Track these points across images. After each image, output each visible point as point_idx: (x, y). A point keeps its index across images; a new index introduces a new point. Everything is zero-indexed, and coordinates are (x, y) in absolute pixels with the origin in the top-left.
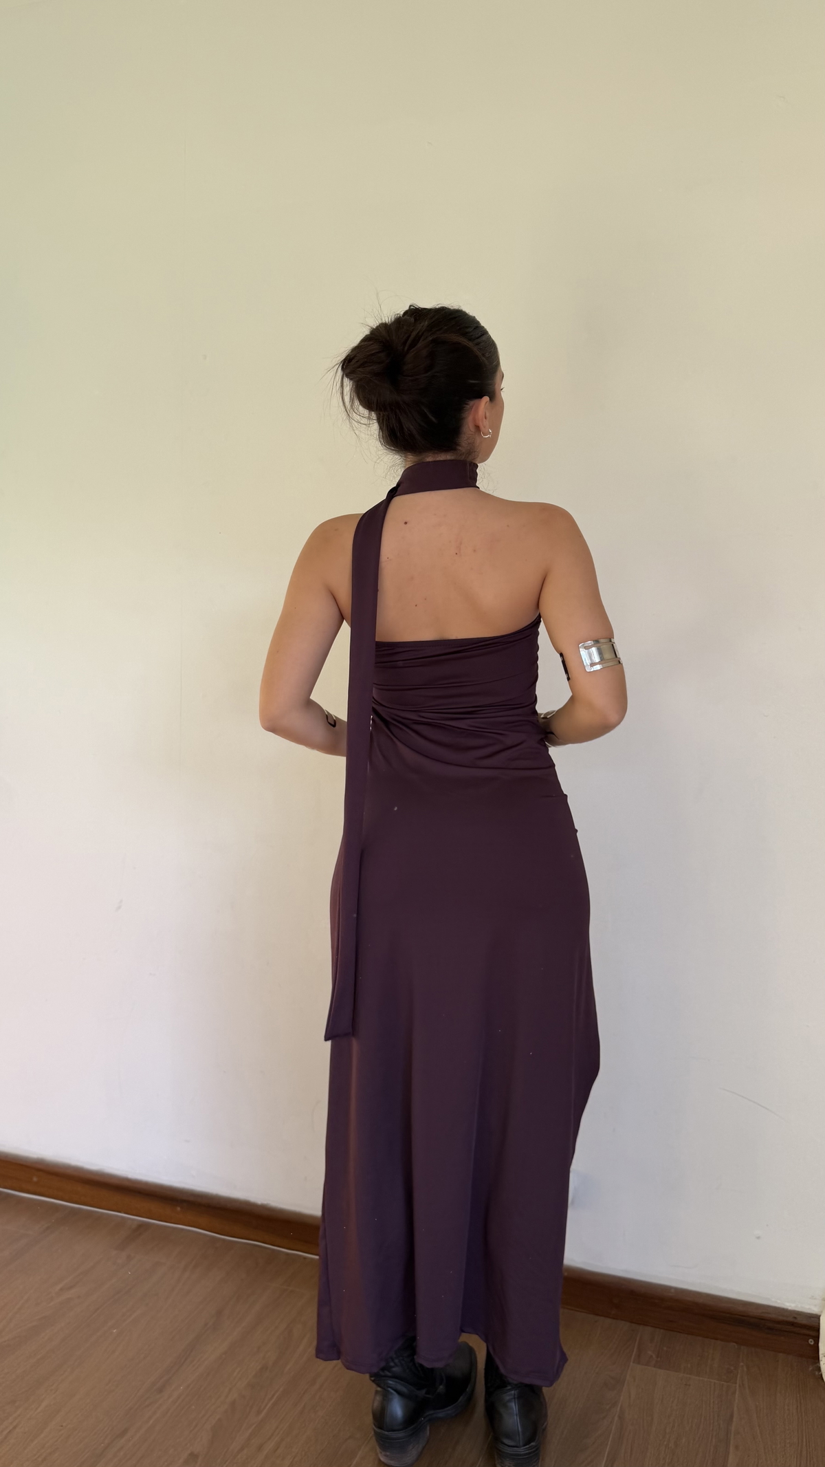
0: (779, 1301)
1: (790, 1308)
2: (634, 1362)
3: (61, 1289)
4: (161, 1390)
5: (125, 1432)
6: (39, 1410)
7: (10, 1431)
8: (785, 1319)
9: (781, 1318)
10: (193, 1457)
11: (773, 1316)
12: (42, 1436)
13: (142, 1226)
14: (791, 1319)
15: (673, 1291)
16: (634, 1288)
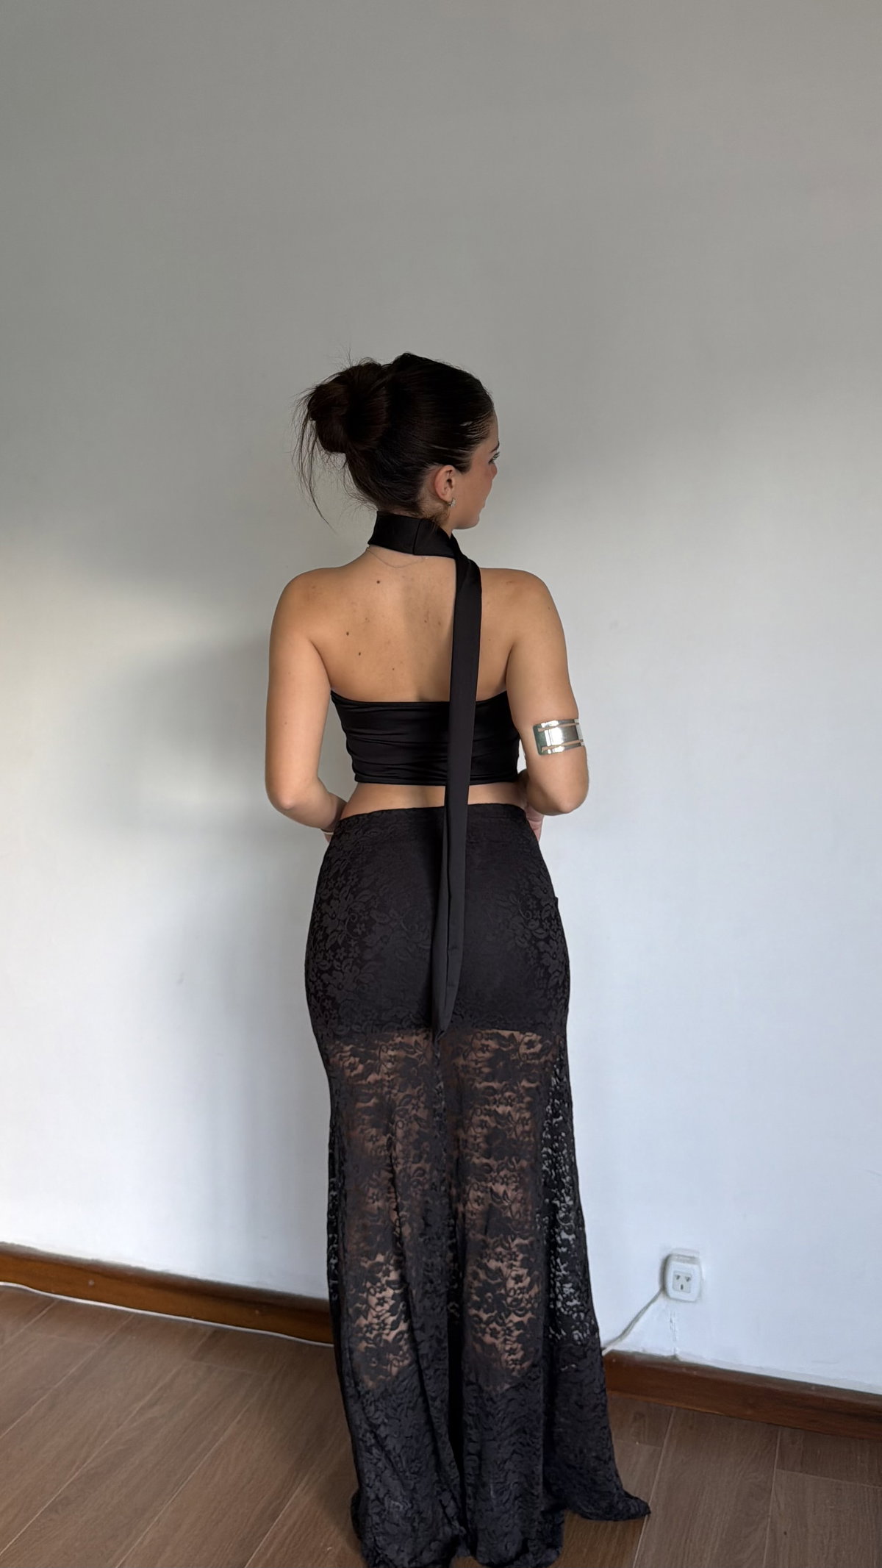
2: (777, 1468)
3: (142, 1408)
13: (217, 1333)
15: (813, 1388)
16: (772, 1387)
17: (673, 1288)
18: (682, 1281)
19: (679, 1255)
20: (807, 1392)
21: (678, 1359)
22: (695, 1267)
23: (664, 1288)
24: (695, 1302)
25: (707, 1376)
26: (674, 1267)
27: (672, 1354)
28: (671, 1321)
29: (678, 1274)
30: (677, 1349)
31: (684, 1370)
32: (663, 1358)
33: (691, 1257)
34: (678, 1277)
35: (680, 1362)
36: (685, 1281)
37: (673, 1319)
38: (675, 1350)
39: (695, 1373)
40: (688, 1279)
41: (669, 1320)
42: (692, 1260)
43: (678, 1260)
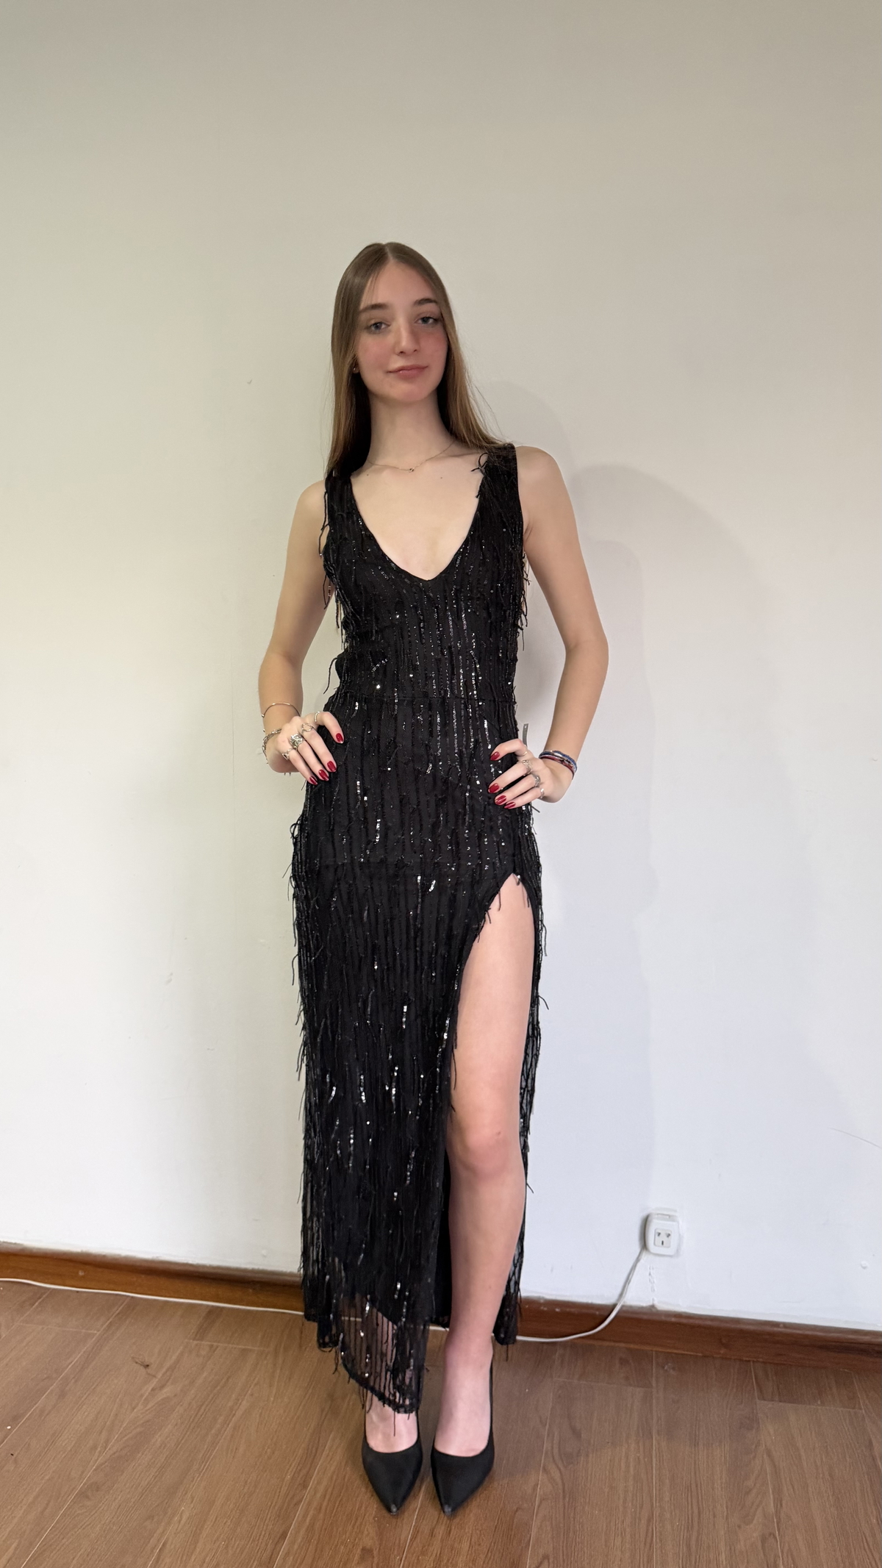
2: (759, 1399)
4: (305, 1486)
5: (284, 1535)
6: (182, 1522)
7: (161, 1549)
10: (367, 1552)
11: (880, 1341)
12: (198, 1550)
13: (212, 1311)
15: (781, 1325)
16: (741, 1327)
17: (654, 1244)
19: (658, 1214)
21: (656, 1308)
22: (674, 1223)
23: (644, 1246)
25: (684, 1321)
26: (656, 1225)
27: (650, 1303)
28: (650, 1274)
30: (655, 1299)
31: (663, 1318)
32: (642, 1308)
33: (673, 1216)
34: (659, 1234)
35: (661, 1310)
36: (665, 1237)
37: (652, 1272)
39: (673, 1320)
40: (669, 1235)
42: (671, 1218)
43: (657, 1219)
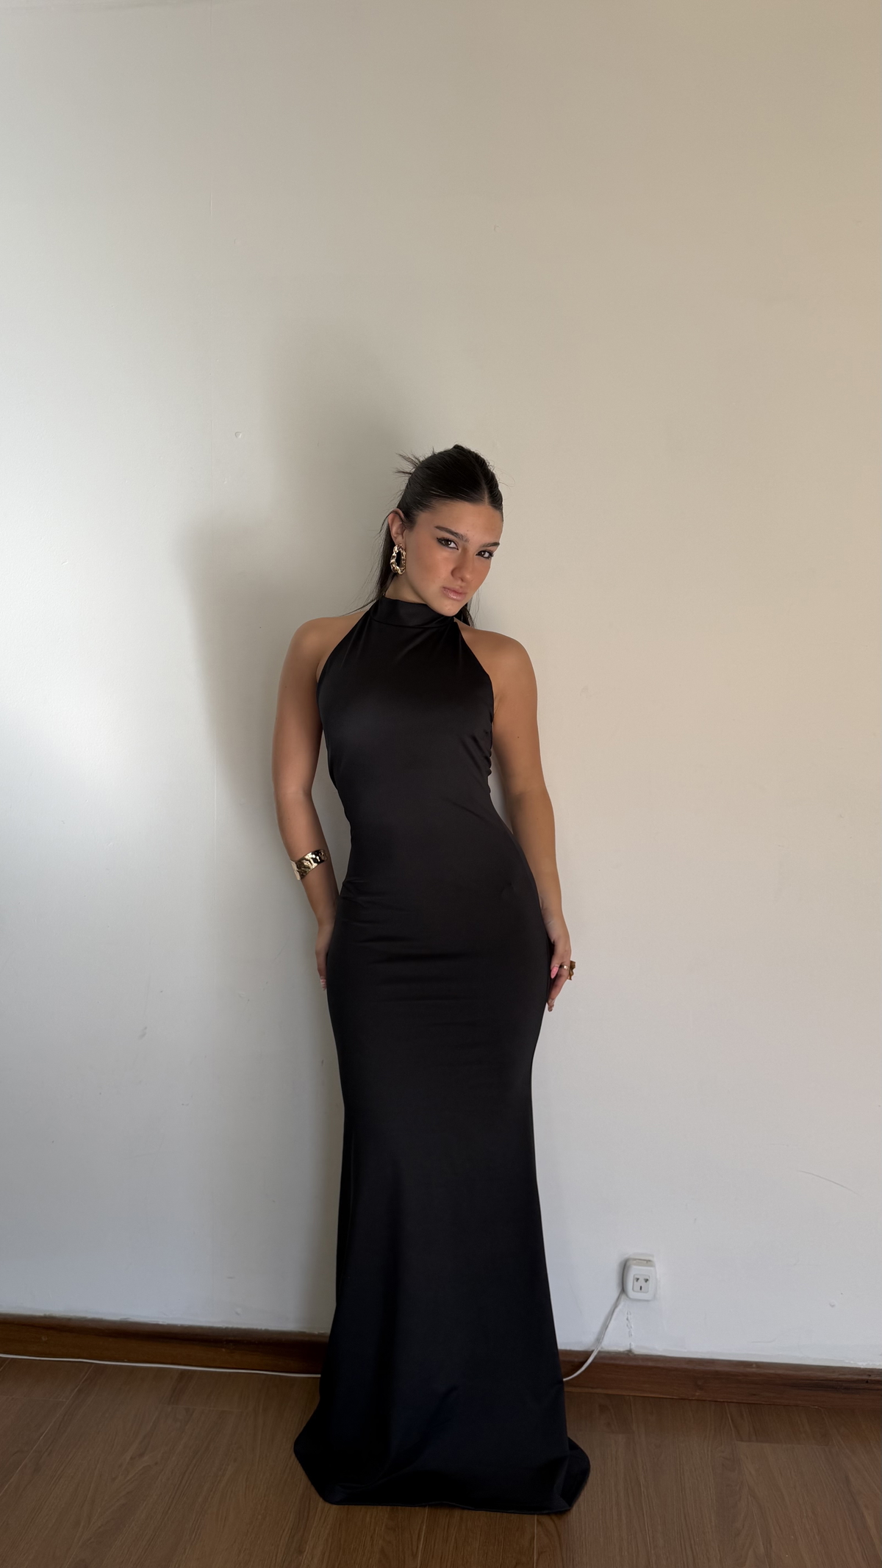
0: (852, 1362)
1: (862, 1367)
8: (860, 1377)
9: (856, 1377)
11: (848, 1377)
14: (865, 1377)
15: (754, 1366)
16: (718, 1368)
17: (633, 1289)
18: (641, 1282)
19: (635, 1259)
20: (749, 1370)
21: (633, 1353)
22: (652, 1268)
23: (623, 1290)
24: (647, 1301)
25: (661, 1365)
26: (635, 1271)
27: (628, 1348)
28: (627, 1319)
29: (638, 1277)
30: (632, 1343)
31: (641, 1363)
32: (619, 1353)
33: (649, 1261)
34: (638, 1279)
35: (638, 1355)
36: (644, 1281)
37: (629, 1316)
38: (630, 1344)
39: (650, 1364)
40: (647, 1280)
41: (625, 1318)
42: (648, 1262)
43: (635, 1265)
